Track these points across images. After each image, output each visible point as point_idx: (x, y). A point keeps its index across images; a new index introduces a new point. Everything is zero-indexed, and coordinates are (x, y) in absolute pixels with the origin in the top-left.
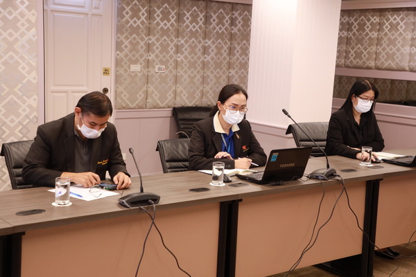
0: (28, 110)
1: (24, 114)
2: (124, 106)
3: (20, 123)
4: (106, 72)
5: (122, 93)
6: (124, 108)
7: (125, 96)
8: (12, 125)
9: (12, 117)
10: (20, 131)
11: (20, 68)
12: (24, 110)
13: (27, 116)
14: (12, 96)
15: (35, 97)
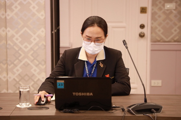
0: (38, 39)
1: (34, 42)
2: (159, 39)
3: (32, 49)
4: (143, 10)
5: (156, 28)
6: (159, 41)
7: (159, 31)
8: (26, 50)
9: (26, 44)
10: (32, 55)
11: (31, 7)
12: (35, 39)
13: (37, 44)
14: (26, 28)
15: (43, 29)
